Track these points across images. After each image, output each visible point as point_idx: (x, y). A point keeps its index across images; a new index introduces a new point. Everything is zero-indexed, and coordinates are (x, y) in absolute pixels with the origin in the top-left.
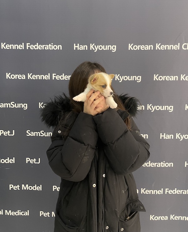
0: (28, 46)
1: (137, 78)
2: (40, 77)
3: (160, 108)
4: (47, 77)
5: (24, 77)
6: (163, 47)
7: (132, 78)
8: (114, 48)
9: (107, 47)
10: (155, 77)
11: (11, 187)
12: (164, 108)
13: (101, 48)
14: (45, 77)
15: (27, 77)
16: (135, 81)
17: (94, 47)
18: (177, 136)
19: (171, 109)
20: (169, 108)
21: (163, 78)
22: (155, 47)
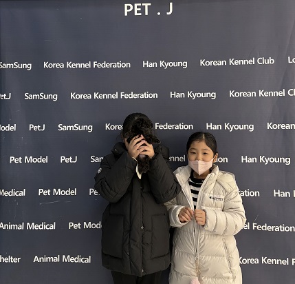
0: (94, 65)
1: (211, 95)
2: (107, 96)
3: (239, 127)
4: (114, 96)
5: (90, 97)
6: (237, 62)
7: (206, 95)
8: (185, 65)
9: (178, 64)
10: (231, 94)
11: (71, 225)
12: (244, 127)
13: (171, 64)
14: (113, 96)
15: (93, 96)
16: (209, 98)
17: (164, 64)
18: (261, 159)
19: (251, 128)
20: (249, 127)
21: (240, 94)
22: (228, 62)
